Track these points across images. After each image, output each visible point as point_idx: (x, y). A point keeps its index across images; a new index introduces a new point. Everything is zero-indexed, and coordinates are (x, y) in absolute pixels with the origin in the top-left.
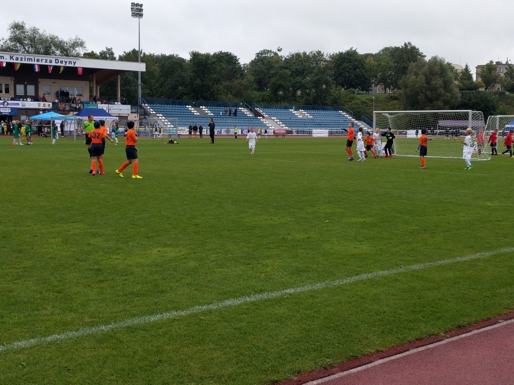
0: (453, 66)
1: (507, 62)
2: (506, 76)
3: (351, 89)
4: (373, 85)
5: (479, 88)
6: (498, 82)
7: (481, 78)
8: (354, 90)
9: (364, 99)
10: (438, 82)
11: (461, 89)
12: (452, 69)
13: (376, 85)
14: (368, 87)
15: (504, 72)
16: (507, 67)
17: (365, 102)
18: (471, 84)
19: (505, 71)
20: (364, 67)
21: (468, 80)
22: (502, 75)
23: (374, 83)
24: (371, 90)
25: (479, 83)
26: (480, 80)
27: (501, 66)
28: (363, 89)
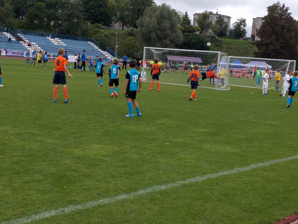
0: (176, 12)
1: (217, 13)
2: (216, 23)
3: (96, 24)
4: (113, 22)
5: (196, 32)
6: (210, 28)
7: (198, 23)
8: (98, 24)
9: (106, 33)
10: (166, 24)
11: (183, 32)
12: (175, 14)
13: (116, 22)
14: (110, 23)
15: (215, 21)
16: (218, 17)
17: (107, 36)
18: (190, 27)
19: (216, 19)
20: (107, 7)
21: (188, 24)
22: (214, 22)
23: (114, 20)
24: (112, 26)
25: (196, 27)
26: (196, 25)
27: (213, 16)
28: (105, 25)
